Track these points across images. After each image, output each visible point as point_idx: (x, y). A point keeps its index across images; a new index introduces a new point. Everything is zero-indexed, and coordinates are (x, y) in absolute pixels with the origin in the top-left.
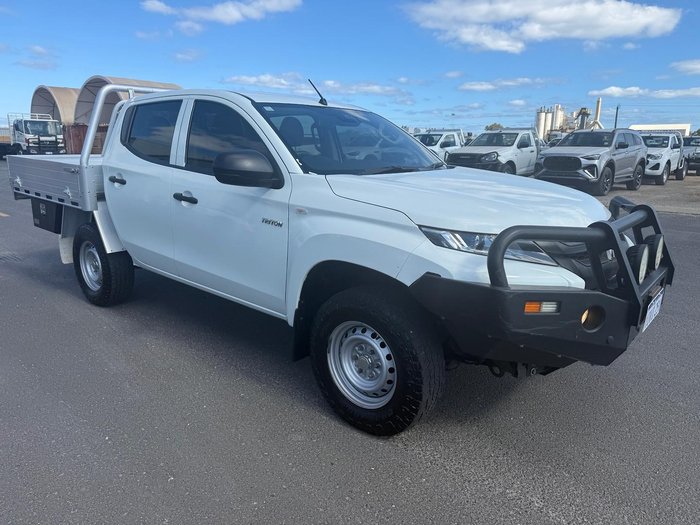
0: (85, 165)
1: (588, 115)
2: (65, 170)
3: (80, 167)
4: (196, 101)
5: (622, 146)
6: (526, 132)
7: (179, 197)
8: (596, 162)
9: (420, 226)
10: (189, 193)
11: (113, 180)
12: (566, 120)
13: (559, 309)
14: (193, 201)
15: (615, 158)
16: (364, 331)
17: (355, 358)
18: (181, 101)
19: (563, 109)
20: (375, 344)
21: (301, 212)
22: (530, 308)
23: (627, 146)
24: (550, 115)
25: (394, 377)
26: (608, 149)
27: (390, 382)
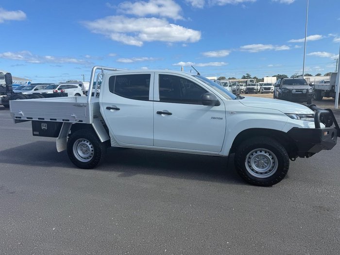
2: (75, 105)
4: (159, 75)
7: (159, 113)
9: (285, 113)
10: (166, 111)
11: (108, 108)
13: (328, 133)
14: (170, 114)
16: (261, 152)
18: (149, 75)
20: (267, 155)
21: (232, 113)
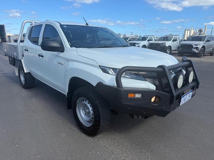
0: (18, 45)
1: (202, 31)
3: (17, 46)
4: (46, 25)
5: (208, 41)
6: (176, 36)
7: (39, 55)
8: (198, 46)
9: (100, 66)
10: (41, 54)
11: (25, 50)
12: (194, 33)
13: (142, 96)
14: (43, 57)
15: (205, 45)
16: (86, 101)
17: (84, 110)
18: (42, 25)
19: (193, 29)
20: (89, 105)
21: (68, 60)
22: (130, 96)
23: (210, 41)
24: (189, 31)
25: (93, 117)
26: (203, 42)
27: (93, 118)
